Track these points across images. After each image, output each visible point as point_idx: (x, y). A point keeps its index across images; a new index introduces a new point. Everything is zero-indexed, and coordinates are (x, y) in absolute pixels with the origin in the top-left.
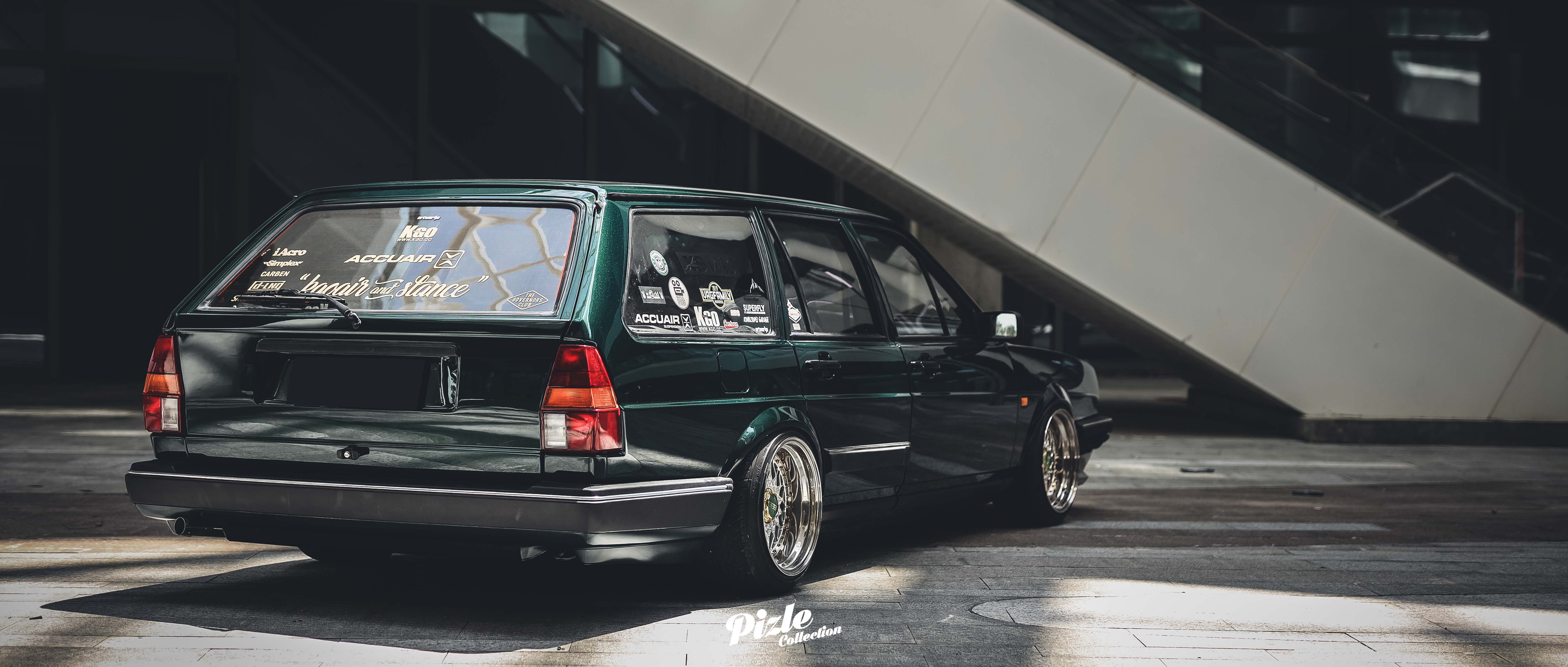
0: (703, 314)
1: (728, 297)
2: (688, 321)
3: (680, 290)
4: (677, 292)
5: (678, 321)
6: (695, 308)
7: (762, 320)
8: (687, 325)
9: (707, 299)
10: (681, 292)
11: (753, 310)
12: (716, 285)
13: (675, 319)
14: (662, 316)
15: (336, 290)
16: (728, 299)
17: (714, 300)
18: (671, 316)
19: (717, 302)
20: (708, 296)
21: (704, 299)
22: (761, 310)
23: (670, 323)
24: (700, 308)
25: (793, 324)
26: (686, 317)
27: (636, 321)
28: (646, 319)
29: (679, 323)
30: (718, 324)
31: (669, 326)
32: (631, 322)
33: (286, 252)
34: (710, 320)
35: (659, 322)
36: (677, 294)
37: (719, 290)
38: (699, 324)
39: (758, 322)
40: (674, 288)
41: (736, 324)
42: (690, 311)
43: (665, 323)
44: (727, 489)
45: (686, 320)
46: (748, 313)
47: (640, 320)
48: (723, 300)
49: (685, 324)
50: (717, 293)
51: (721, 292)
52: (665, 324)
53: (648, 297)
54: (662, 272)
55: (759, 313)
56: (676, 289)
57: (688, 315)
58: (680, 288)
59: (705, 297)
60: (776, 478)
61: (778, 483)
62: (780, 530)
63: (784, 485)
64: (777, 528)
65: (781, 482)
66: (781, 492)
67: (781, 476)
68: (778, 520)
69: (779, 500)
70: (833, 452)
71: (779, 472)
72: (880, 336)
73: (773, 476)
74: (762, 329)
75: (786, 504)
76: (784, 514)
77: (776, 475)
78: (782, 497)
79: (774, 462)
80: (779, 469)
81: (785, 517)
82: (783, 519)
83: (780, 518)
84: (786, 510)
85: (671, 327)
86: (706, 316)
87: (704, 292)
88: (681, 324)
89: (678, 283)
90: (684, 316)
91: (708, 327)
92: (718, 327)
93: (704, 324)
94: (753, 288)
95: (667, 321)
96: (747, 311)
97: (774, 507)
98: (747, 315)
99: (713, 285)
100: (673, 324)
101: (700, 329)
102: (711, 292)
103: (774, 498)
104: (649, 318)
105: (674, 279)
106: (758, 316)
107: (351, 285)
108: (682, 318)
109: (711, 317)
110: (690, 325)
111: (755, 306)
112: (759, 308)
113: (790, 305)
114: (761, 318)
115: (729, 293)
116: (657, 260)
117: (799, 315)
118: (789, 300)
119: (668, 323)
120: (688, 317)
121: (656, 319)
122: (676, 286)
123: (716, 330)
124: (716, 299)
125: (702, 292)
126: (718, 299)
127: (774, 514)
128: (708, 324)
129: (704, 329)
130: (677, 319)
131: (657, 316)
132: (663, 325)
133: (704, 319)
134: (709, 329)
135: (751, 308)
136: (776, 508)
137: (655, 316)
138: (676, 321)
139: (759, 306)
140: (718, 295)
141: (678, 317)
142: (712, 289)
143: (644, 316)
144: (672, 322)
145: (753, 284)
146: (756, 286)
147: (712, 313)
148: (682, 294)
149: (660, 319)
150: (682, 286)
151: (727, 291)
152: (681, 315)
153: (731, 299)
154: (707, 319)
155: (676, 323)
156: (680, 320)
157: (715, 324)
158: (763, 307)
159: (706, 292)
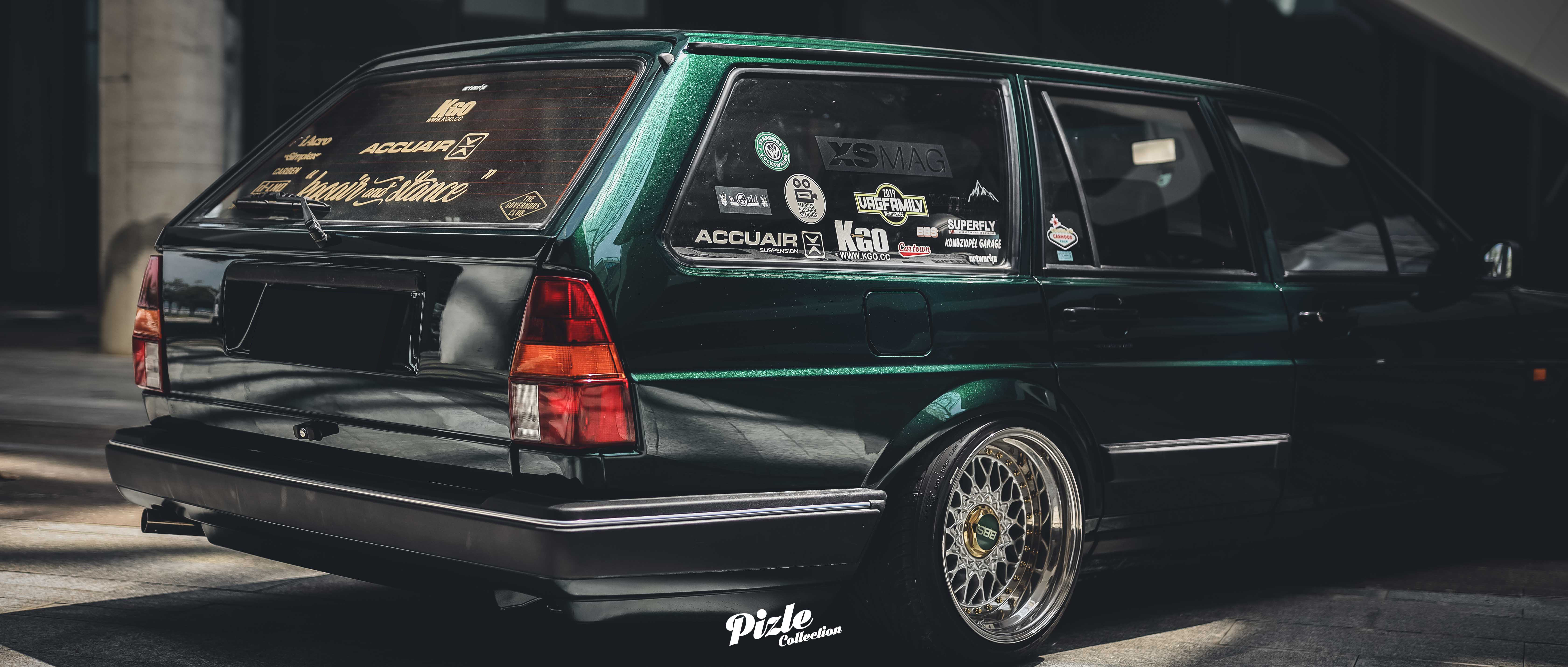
0: (853, 232)
1: (916, 207)
2: (818, 241)
3: (809, 194)
4: (800, 197)
5: (794, 243)
6: (838, 223)
7: (984, 244)
8: (814, 249)
9: (867, 208)
10: (809, 197)
11: (968, 229)
12: (892, 189)
13: (788, 239)
14: (758, 234)
15: (331, 192)
16: (917, 210)
17: (883, 211)
18: (779, 235)
19: (890, 214)
20: (873, 205)
21: (861, 208)
22: (986, 229)
23: (774, 244)
24: (849, 224)
25: (1058, 252)
26: (813, 236)
27: (697, 241)
28: (720, 237)
29: (795, 245)
30: (886, 248)
31: (774, 250)
32: (688, 241)
33: (313, 142)
34: (868, 242)
35: (748, 242)
36: (799, 200)
37: (898, 196)
38: (842, 247)
39: (976, 247)
40: (796, 191)
41: (926, 250)
42: (826, 228)
43: (763, 244)
44: (870, 508)
45: (813, 241)
46: (956, 232)
47: (708, 239)
48: (904, 213)
49: (809, 248)
50: (895, 200)
51: (903, 201)
52: (762, 247)
53: (732, 204)
54: (778, 165)
55: (982, 233)
56: (799, 193)
57: (819, 233)
58: (810, 191)
59: (864, 207)
60: (1000, 489)
61: (1005, 497)
62: (1011, 569)
63: (1021, 498)
64: (1000, 566)
65: (1016, 495)
66: (1014, 511)
67: (1015, 485)
68: (1002, 554)
69: (1007, 524)
70: (1116, 450)
71: (1011, 479)
72: (1244, 273)
73: (994, 487)
74: (981, 259)
75: (1025, 528)
76: (1019, 544)
77: (1002, 484)
78: (1014, 518)
79: (1000, 464)
80: (1010, 475)
81: (1025, 548)
82: (1019, 552)
83: (1009, 551)
84: (1024, 538)
85: (777, 250)
86: (859, 236)
87: (864, 198)
88: (800, 247)
89: (806, 184)
90: (808, 235)
91: (861, 253)
92: (885, 253)
93: (852, 248)
94: (975, 195)
95: (769, 242)
96: (955, 229)
97: (990, 533)
98: (954, 236)
99: (885, 188)
100: (782, 247)
101: (843, 255)
102: (880, 199)
103: (991, 521)
104: (727, 237)
105: (801, 177)
106: (977, 237)
107: (350, 185)
108: (805, 238)
109: (870, 238)
110: (820, 248)
111: (974, 222)
112: (981, 226)
113: (1055, 223)
114: (983, 242)
115: (919, 201)
116: (769, 146)
117: (1074, 239)
118: (1054, 215)
119: (770, 246)
120: (817, 237)
121: (744, 238)
122: (802, 187)
123: (879, 257)
124: (889, 209)
125: (860, 198)
126: (893, 210)
127: (989, 545)
128: (862, 249)
129: (850, 256)
130: (792, 238)
131: (747, 234)
132: (757, 247)
133: (854, 240)
134: (864, 256)
135: (965, 225)
136: (995, 536)
137: (741, 234)
138: (790, 242)
139: (983, 222)
140: (894, 203)
141: (795, 236)
142: (881, 195)
143: (716, 233)
144: (779, 244)
145: (977, 189)
146: (984, 192)
147: (875, 231)
148: (811, 201)
149: (752, 238)
150: (815, 188)
151: (916, 198)
152: (803, 233)
153: (921, 211)
154: (859, 241)
155: (790, 246)
156: (799, 241)
157: (878, 249)
158: (992, 225)
159: (868, 199)
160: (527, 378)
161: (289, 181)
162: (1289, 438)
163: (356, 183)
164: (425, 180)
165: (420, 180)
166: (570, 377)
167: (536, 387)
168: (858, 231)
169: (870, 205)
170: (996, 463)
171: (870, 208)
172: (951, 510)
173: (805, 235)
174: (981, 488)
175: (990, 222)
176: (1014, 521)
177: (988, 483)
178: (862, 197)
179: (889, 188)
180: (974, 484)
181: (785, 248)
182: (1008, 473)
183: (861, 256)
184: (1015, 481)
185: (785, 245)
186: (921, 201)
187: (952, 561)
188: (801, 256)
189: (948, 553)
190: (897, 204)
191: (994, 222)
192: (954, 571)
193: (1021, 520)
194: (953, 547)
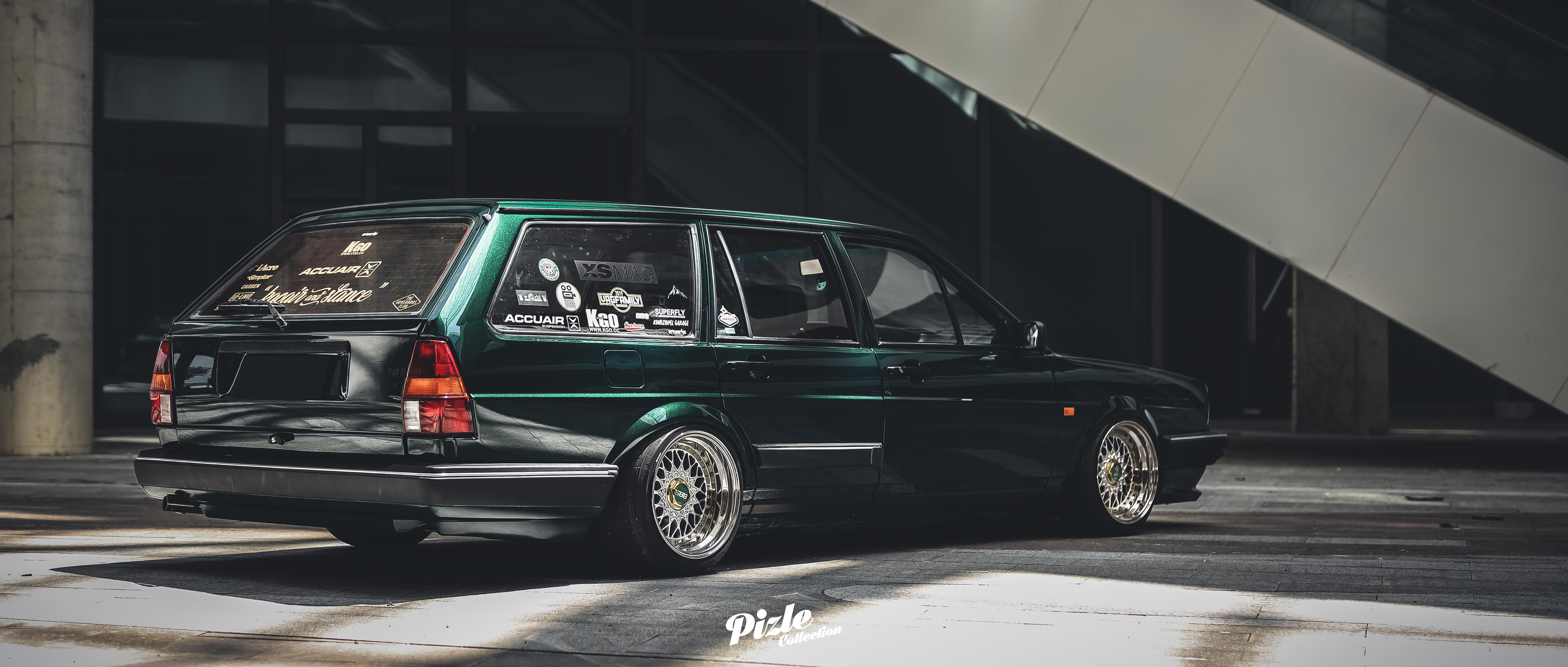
0: (597, 316)
1: (636, 301)
2: (576, 321)
6: (588, 311)
7: (678, 323)
8: (574, 325)
9: (605, 302)
10: (571, 296)
11: (668, 314)
12: (620, 291)
13: (558, 320)
14: (541, 317)
15: (284, 298)
16: (636, 303)
17: (615, 304)
18: (553, 317)
19: (619, 306)
20: (609, 300)
21: (602, 302)
22: (679, 314)
23: (551, 323)
24: (595, 311)
25: (725, 328)
26: (573, 318)
27: (506, 321)
28: (519, 319)
29: (563, 323)
30: (617, 325)
31: (550, 326)
32: (501, 321)
33: (265, 268)
34: (606, 322)
35: (535, 322)
36: (564, 297)
37: (624, 295)
38: (590, 324)
39: (673, 325)
40: (563, 292)
41: (642, 327)
42: (581, 314)
43: (544, 323)
44: (608, 474)
45: (573, 321)
46: (660, 316)
47: (512, 320)
48: (628, 305)
49: (571, 325)
50: (622, 297)
51: (627, 297)
53: (526, 300)
54: (553, 278)
55: (677, 317)
56: (564, 293)
57: (577, 317)
58: (571, 293)
59: (604, 301)
60: (689, 470)
61: (693, 474)
62: (698, 518)
63: (704, 476)
64: (691, 516)
65: (700, 474)
66: (698, 483)
67: (699, 468)
68: (692, 508)
69: (694, 490)
70: (762, 447)
71: (697, 464)
72: (850, 342)
73: (686, 467)
74: (678, 332)
75: (706, 494)
76: (703, 504)
77: (691, 467)
78: (699, 487)
79: (689, 454)
80: (696, 461)
81: (706, 506)
82: (703, 509)
83: (696, 507)
84: (706, 500)
85: (552, 326)
86: (600, 318)
87: (603, 296)
88: (566, 324)
89: (569, 288)
90: (570, 317)
91: (602, 328)
92: (616, 328)
93: (597, 325)
94: (672, 294)
95: (547, 321)
96: (659, 314)
97: (684, 495)
98: (659, 319)
99: (616, 290)
100: (555, 325)
101: (591, 329)
102: (613, 297)
103: (683, 487)
104: (523, 319)
105: (566, 284)
106: (674, 319)
107: (295, 294)
108: (569, 320)
109: (608, 319)
110: (577, 325)
111: (672, 310)
112: (676, 312)
113: (724, 311)
114: (677, 322)
115: (637, 297)
116: (547, 267)
117: (736, 320)
118: (723, 306)
119: (548, 324)
120: (576, 319)
121: (533, 319)
122: (566, 290)
123: (613, 330)
124: (619, 302)
125: (601, 296)
126: (621, 303)
127: (683, 502)
128: (602, 325)
129: (595, 329)
130: (561, 320)
131: (535, 317)
132: (540, 325)
133: (598, 320)
134: (604, 330)
135: (666, 312)
136: (686, 497)
137: (531, 317)
138: (560, 321)
139: (677, 310)
140: (622, 299)
141: (562, 318)
142: (614, 294)
143: (517, 316)
144: (554, 323)
145: (673, 291)
146: (678, 292)
147: (610, 315)
148: (572, 298)
149: (538, 319)
150: (574, 290)
151: (636, 296)
152: (567, 316)
153: (639, 303)
154: (601, 321)
155: (560, 324)
156: (565, 321)
157: (612, 326)
158: (683, 312)
159: (606, 297)
160: (413, 398)
161: (254, 293)
162: (881, 446)
163: (300, 293)
164: (344, 290)
165: (341, 290)
166: (437, 395)
167: (417, 402)
168: (600, 315)
169: (607, 301)
170: (687, 454)
171: (607, 302)
172: (657, 479)
173: (568, 317)
174: (677, 468)
175: (681, 310)
176: (699, 489)
177: (682, 465)
178: (602, 296)
179: (618, 290)
180: (673, 466)
181: (557, 325)
182: (695, 460)
183: (602, 330)
184: (699, 466)
185: (557, 323)
186: (638, 298)
187: (660, 511)
188: (567, 330)
189: (657, 506)
190: (624, 300)
191: (684, 310)
192: (661, 517)
193: (704, 489)
194: (660, 502)
